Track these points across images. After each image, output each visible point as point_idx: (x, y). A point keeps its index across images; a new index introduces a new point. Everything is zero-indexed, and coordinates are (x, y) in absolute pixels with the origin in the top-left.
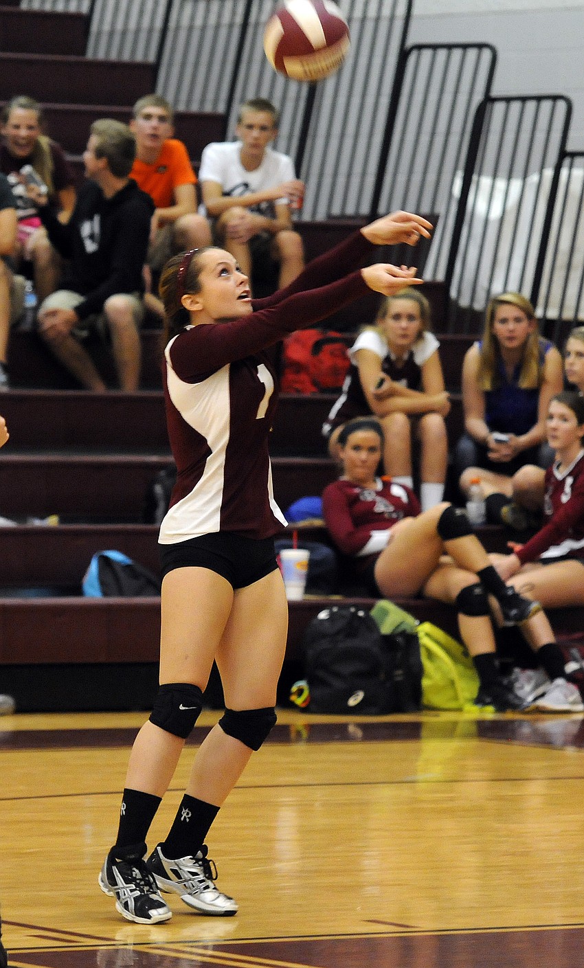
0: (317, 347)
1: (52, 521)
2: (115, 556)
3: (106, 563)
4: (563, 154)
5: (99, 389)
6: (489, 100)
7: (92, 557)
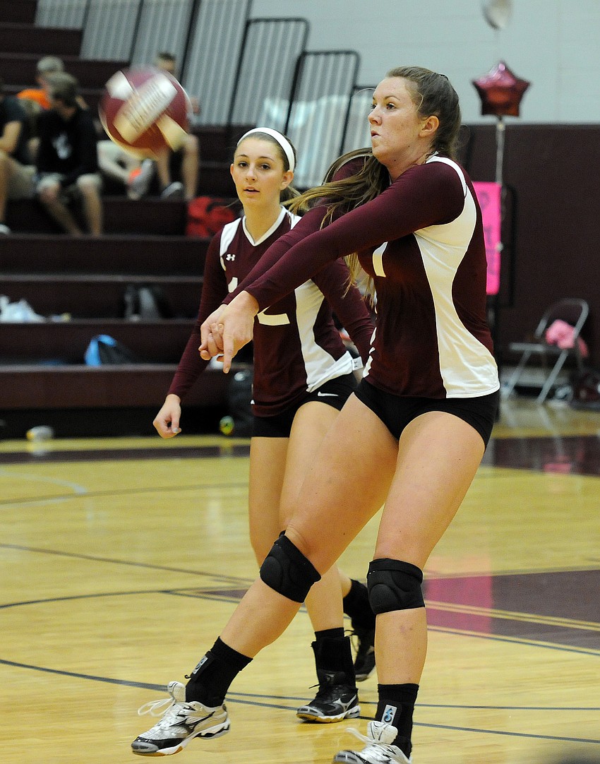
0: (209, 209)
1: (65, 318)
2: (107, 340)
3: (101, 345)
4: (355, 88)
5: (76, 234)
6: (304, 54)
7: (90, 342)
